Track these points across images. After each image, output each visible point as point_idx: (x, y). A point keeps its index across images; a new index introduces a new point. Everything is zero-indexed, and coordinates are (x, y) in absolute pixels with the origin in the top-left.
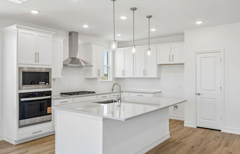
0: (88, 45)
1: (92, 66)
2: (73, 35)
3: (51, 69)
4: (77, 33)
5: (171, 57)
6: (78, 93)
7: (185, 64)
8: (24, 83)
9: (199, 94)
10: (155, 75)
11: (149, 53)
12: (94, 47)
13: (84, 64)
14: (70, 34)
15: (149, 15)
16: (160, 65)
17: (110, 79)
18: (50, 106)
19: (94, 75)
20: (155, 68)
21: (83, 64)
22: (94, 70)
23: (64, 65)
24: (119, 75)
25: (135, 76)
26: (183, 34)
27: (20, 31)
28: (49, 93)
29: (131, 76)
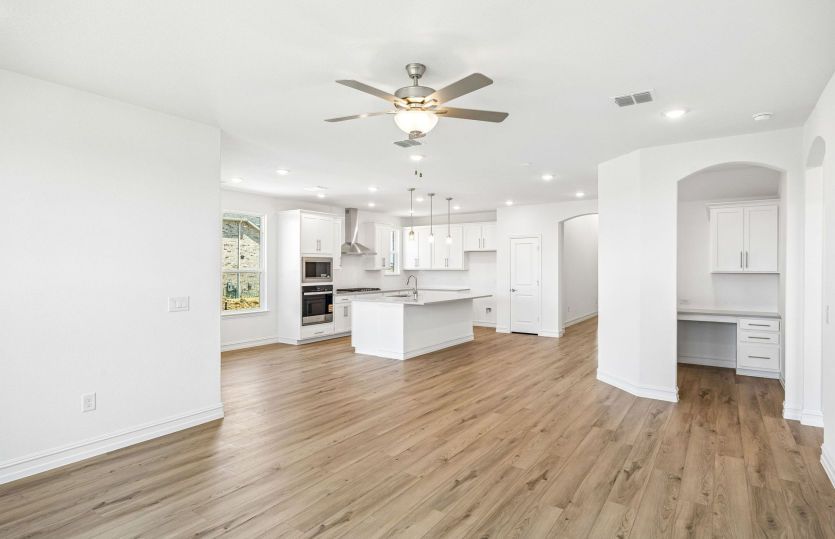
0: (369, 227)
1: (376, 254)
2: (352, 212)
3: (331, 259)
4: (355, 210)
5: (482, 241)
6: (359, 290)
7: (498, 253)
8: (307, 276)
9: (514, 291)
10: (460, 266)
11: (449, 241)
12: (378, 227)
13: (362, 250)
14: (348, 211)
15: (448, 197)
16: (467, 253)
17: (398, 271)
18: (331, 303)
19: (378, 266)
20: (460, 256)
21: (359, 251)
22: (378, 259)
23: (343, 253)
24: (409, 266)
25: (434, 268)
26: (495, 211)
27: (304, 215)
28: (330, 288)
29: (428, 268)
